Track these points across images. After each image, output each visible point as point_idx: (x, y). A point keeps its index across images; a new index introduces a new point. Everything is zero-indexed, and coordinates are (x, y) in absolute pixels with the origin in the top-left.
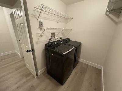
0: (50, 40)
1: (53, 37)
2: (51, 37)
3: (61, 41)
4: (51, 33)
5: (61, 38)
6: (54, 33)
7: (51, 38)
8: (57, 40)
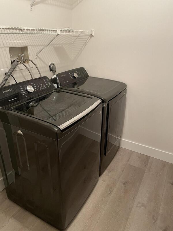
0: (9, 75)
1: (21, 66)
2: (10, 66)
3: (54, 81)
4: (11, 50)
5: (52, 69)
6: (24, 49)
7: (12, 70)
8: (37, 76)
